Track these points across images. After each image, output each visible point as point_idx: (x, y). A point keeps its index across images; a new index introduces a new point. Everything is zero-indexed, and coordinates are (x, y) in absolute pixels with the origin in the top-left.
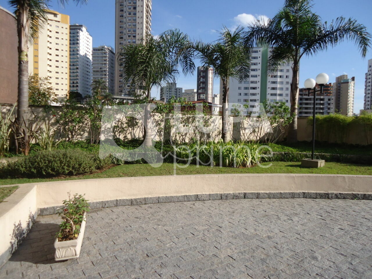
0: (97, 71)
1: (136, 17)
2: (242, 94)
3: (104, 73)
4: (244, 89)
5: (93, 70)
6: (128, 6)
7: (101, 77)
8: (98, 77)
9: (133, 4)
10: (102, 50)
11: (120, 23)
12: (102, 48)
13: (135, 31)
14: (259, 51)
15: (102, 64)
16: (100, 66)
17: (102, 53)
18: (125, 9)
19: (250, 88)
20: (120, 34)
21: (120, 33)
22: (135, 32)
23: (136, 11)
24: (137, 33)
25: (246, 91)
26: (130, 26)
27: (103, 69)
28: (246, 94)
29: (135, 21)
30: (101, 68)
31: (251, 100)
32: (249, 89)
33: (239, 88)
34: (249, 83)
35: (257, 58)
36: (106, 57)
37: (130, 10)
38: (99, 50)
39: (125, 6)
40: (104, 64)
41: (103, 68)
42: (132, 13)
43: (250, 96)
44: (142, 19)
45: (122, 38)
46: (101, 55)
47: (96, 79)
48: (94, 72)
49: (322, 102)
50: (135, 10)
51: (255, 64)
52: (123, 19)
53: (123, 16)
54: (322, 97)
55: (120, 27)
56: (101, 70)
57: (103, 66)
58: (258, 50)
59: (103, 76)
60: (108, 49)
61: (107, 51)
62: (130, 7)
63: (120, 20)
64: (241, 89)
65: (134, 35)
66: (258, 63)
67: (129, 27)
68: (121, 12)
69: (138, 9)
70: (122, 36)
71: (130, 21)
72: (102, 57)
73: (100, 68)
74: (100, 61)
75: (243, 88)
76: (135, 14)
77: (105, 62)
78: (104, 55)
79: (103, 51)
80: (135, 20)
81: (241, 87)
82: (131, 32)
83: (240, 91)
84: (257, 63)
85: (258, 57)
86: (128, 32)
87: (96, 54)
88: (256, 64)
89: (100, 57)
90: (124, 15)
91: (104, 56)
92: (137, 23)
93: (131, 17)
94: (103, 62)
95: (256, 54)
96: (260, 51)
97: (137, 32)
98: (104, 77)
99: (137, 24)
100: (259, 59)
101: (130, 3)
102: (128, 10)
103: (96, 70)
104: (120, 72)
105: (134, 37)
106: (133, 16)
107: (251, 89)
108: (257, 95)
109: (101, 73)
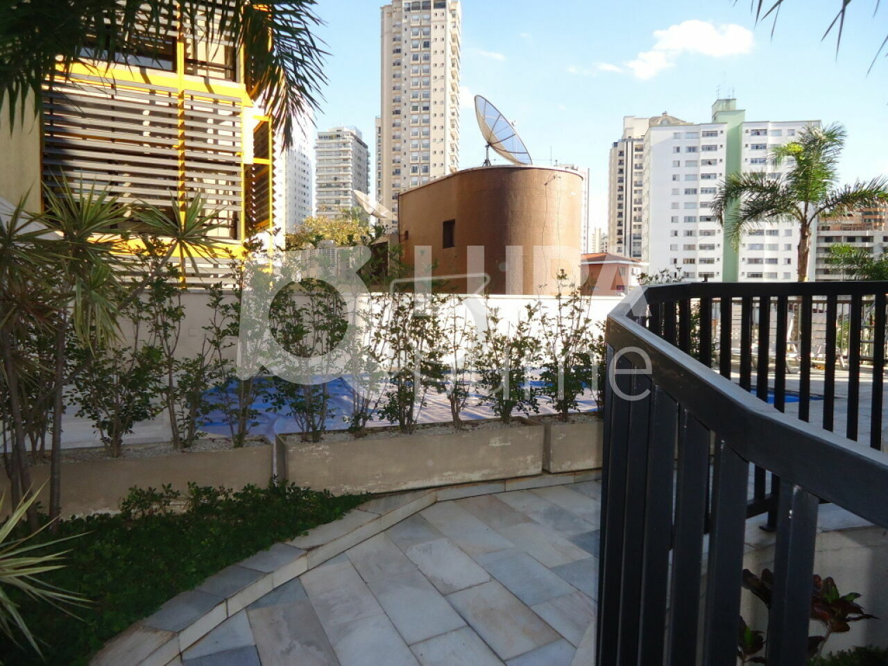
0: (329, 185)
1: (429, 64)
2: (681, 234)
3: (343, 189)
4: (685, 221)
5: (319, 182)
6: (413, 40)
7: (337, 197)
8: (330, 197)
9: (423, 37)
10: (338, 136)
11: (394, 80)
12: (338, 133)
13: (427, 96)
14: (719, 132)
15: (338, 168)
16: (334, 173)
17: (338, 144)
18: (404, 48)
19: (698, 219)
20: (394, 104)
21: (394, 101)
22: (427, 99)
23: (430, 51)
24: (432, 100)
25: (690, 226)
26: (417, 84)
27: (341, 181)
28: (690, 233)
29: (427, 74)
30: (336, 179)
31: (702, 247)
32: (695, 221)
33: (673, 219)
34: (696, 208)
35: (716, 149)
36: (347, 151)
37: (416, 50)
38: (331, 138)
39: (406, 42)
40: (342, 169)
41: (342, 177)
42: (421, 56)
43: (700, 238)
44: (443, 69)
45: (397, 112)
46: (337, 149)
47: (324, 203)
48: (321, 187)
49: (867, 245)
50: (427, 49)
51: (710, 163)
52: (400, 70)
53: (399, 64)
54: (868, 233)
55: (394, 89)
56: (337, 181)
57: (341, 173)
58: (718, 129)
59: (342, 197)
60: (352, 134)
61: (350, 139)
62: (415, 43)
63: (393, 73)
64: (677, 222)
65: (426, 105)
66: (718, 161)
67: (415, 87)
68: (396, 55)
69: (433, 46)
70: (397, 109)
71: (416, 75)
72: (339, 153)
73: (333, 177)
74: (333, 161)
75: (681, 219)
76: (427, 58)
77: (346, 165)
78: (343, 149)
79: (341, 140)
80: (428, 71)
81: (677, 217)
82: (419, 99)
83: (675, 227)
84: (716, 160)
85: (719, 146)
86: (411, 100)
87: (325, 146)
88: (712, 162)
89: (333, 153)
90: (404, 60)
91: (344, 151)
92: (432, 78)
93: (418, 64)
94: (341, 165)
95: (713, 138)
96: (722, 132)
97: (434, 97)
98: (343, 199)
99: (432, 80)
100: (719, 150)
101: (417, 34)
102: (412, 50)
103: (325, 182)
104: (394, 189)
105: (427, 108)
106: (423, 62)
107: (701, 220)
108: (716, 234)
109: (337, 189)
